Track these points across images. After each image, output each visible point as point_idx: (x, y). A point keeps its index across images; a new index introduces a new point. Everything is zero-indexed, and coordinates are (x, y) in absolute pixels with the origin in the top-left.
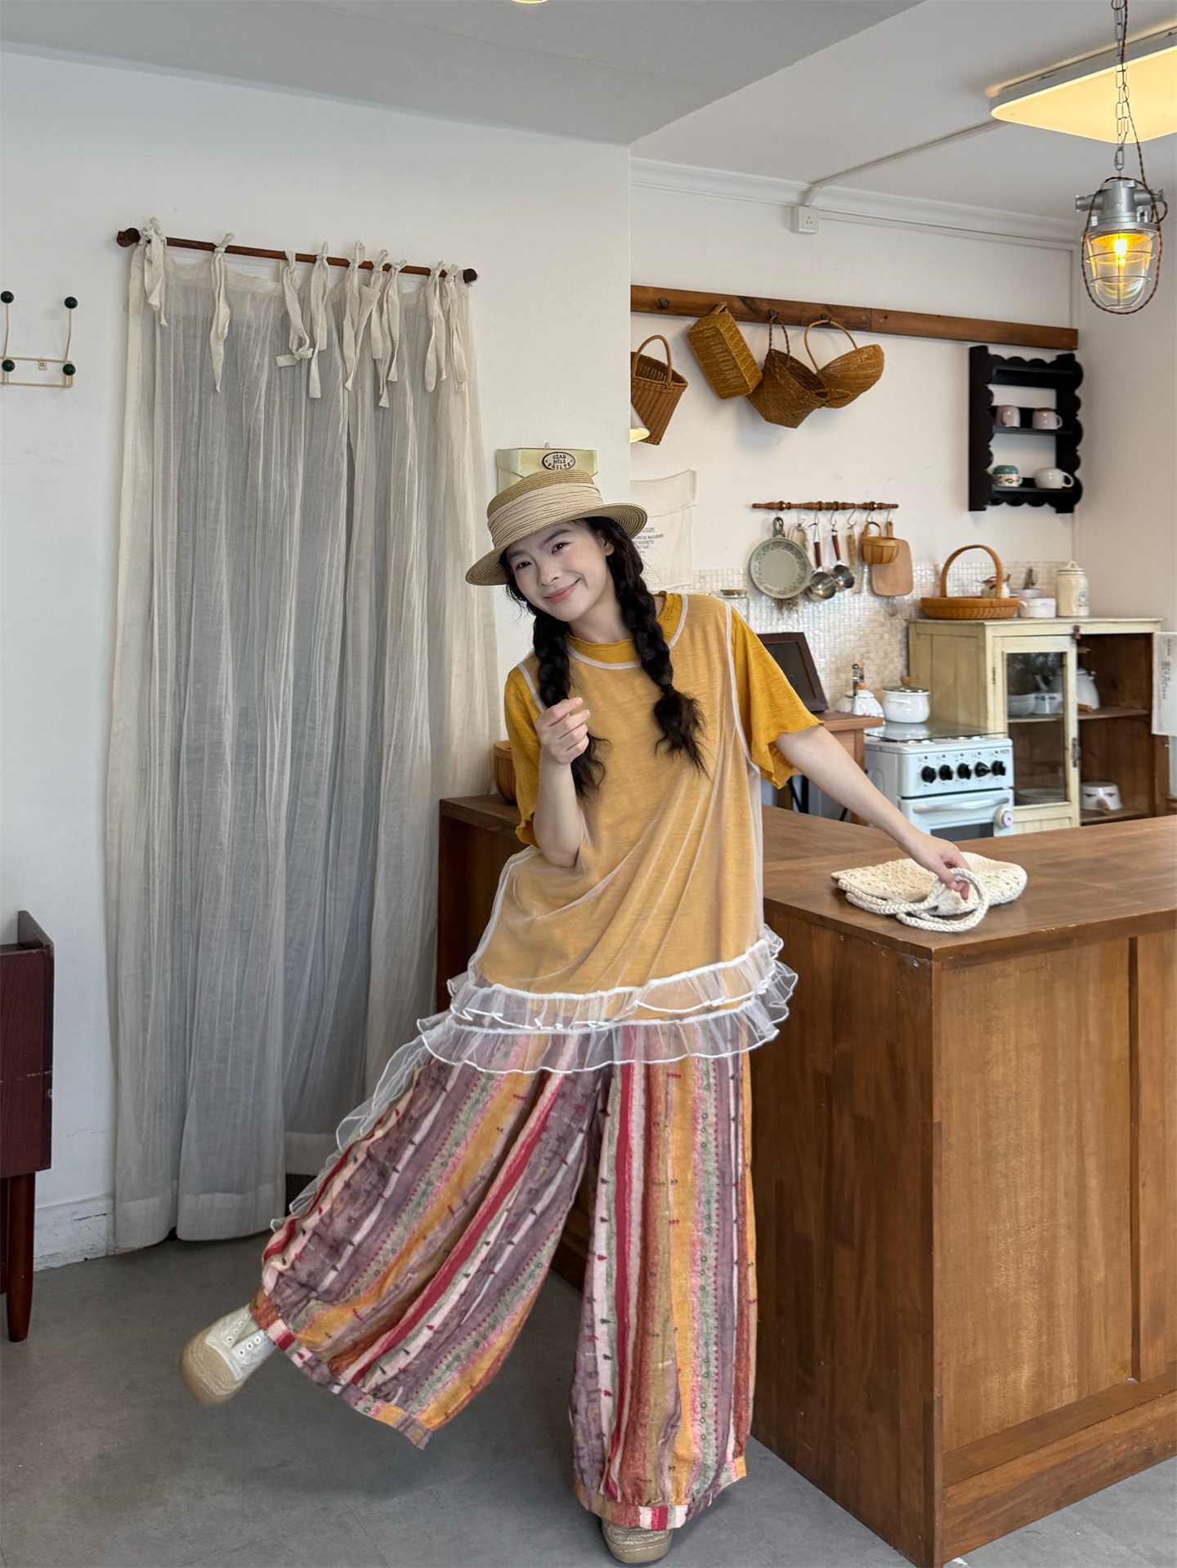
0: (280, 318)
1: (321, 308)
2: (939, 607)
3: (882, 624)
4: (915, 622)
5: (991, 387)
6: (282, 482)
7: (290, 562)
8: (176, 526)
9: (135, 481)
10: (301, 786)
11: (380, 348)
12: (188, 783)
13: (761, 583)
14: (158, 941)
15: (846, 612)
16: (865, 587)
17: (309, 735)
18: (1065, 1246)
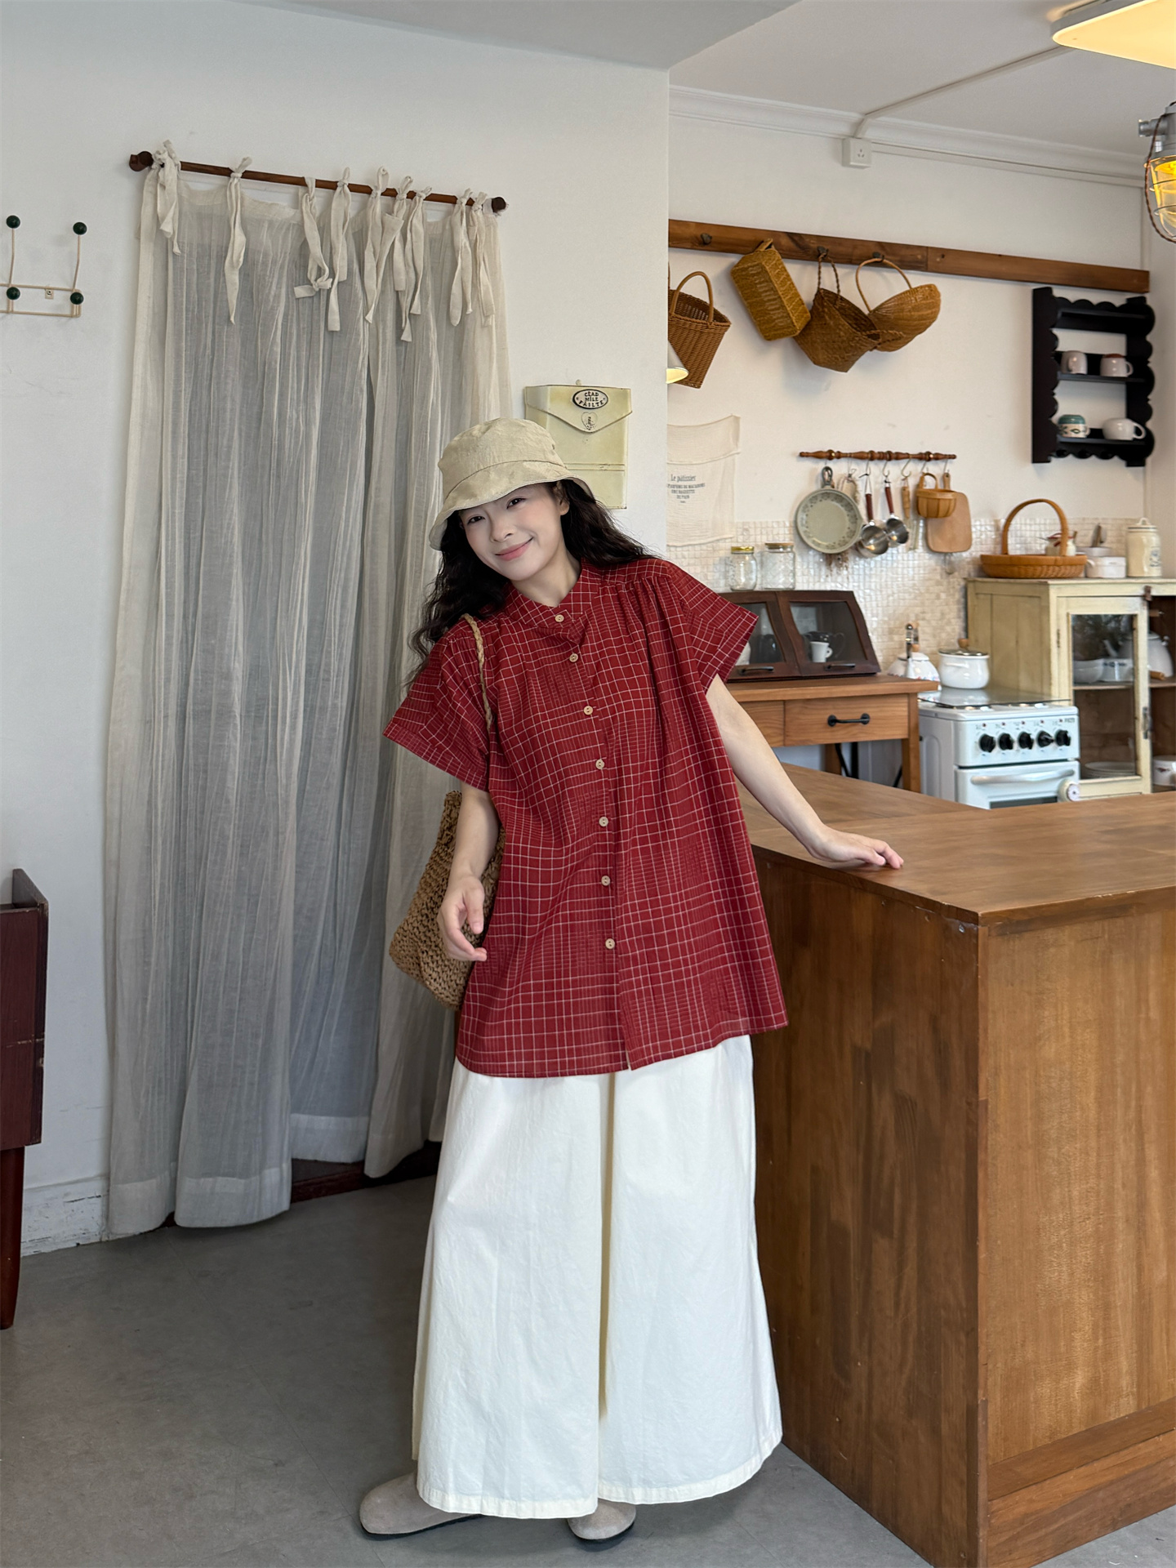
0: (298, 247)
1: (342, 237)
2: (999, 565)
3: (938, 583)
4: (974, 581)
5: (1056, 331)
6: (298, 418)
7: (306, 502)
8: (186, 463)
9: (144, 416)
10: (313, 742)
11: (403, 279)
12: (194, 736)
13: (809, 537)
14: (160, 903)
15: (900, 570)
16: (920, 543)
17: (323, 687)
18: (1123, 1243)
